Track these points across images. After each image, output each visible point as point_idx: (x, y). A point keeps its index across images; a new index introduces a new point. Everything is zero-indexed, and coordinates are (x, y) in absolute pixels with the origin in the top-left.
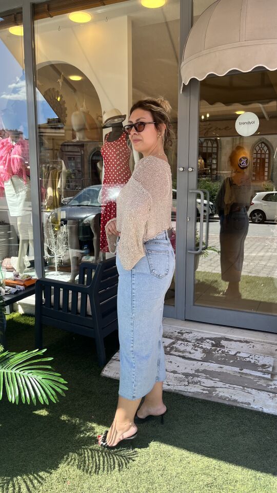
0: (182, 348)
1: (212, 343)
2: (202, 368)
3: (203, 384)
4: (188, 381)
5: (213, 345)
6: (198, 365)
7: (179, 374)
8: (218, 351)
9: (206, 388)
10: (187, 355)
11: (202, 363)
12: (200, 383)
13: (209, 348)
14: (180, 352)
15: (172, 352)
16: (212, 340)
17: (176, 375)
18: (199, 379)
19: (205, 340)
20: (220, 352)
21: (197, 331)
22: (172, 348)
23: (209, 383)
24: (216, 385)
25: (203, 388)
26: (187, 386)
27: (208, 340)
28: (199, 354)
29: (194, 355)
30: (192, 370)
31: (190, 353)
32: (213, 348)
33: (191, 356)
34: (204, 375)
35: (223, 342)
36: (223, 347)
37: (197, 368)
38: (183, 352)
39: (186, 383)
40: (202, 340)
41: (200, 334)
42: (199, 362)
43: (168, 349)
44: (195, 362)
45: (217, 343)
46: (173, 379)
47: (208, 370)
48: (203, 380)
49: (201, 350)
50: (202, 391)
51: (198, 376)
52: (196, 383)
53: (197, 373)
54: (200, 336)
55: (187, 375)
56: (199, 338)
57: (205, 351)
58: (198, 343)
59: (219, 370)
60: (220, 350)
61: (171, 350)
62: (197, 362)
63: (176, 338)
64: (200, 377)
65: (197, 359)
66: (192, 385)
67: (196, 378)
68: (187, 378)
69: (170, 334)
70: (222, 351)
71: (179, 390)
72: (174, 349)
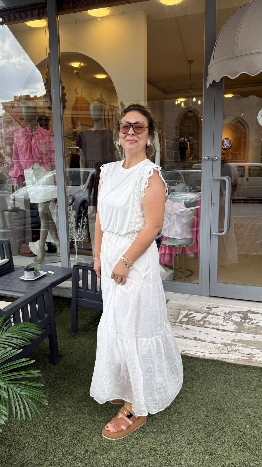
0: (214, 321)
1: (240, 316)
2: (237, 338)
3: (242, 352)
4: (228, 350)
5: (242, 318)
7: (218, 344)
8: (247, 323)
9: (245, 355)
10: (220, 327)
11: (236, 333)
12: (239, 351)
13: (239, 320)
14: (213, 325)
15: (205, 325)
16: (240, 313)
17: (215, 345)
18: (237, 348)
20: (250, 323)
21: (223, 306)
22: (205, 322)
23: (247, 351)
24: (253, 352)
25: (243, 355)
26: (228, 354)
27: (236, 314)
28: (231, 326)
29: (226, 327)
30: (228, 340)
31: (223, 325)
32: (243, 320)
33: (224, 328)
34: (241, 344)
35: (250, 315)
36: (251, 319)
37: (233, 339)
38: (216, 324)
39: (227, 352)
40: (230, 313)
41: (227, 309)
42: (233, 333)
43: (202, 322)
44: (229, 333)
45: (245, 315)
46: (214, 348)
47: (243, 340)
48: (240, 348)
49: (232, 323)
50: (242, 358)
51: (235, 345)
52: (236, 351)
53: (233, 343)
54: (228, 310)
55: (225, 345)
56: (227, 312)
57: (235, 323)
58: (227, 317)
59: (253, 339)
60: (249, 322)
61: (204, 323)
62: (231, 333)
63: (206, 312)
64: (237, 346)
65: (231, 330)
66: (232, 353)
67: (234, 347)
68: (226, 347)
69: (200, 309)
70: (251, 323)
71: (221, 358)
72: (207, 322)
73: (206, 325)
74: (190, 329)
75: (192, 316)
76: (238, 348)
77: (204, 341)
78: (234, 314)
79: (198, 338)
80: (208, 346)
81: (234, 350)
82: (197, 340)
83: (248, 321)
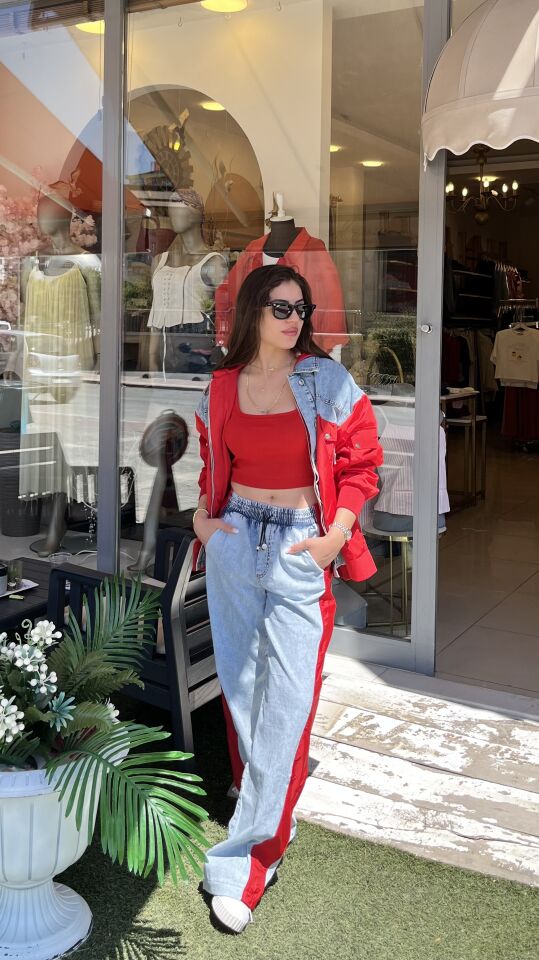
0: (418, 741)
1: (491, 733)
2: (460, 792)
3: (458, 830)
4: (425, 822)
5: (493, 739)
6: (451, 785)
7: (407, 802)
8: (502, 754)
9: (465, 840)
10: (430, 759)
11: (462, 779)
12: (452, 827)
13: (482, 744)
14: (414, 750)
15: (393, 751)
16: (493, 726)
17: (398, 805)
19: (475, 724)
20: (507, 755)
21: (458, 703)
22: (396, 742)
23: (473, 828)
24: (488, 834)
25: (458, 838)
26: (422, 831)
27: (482, 726)
28: (455, 759)
29: (445, 758)
30: (436, 794)
31: (437, 754)
32: (492, 745)
33: (440, 762)
34: (464, 809)
35: (517, 733)
36: (518, 743)
37: (449, 792)
38: (422, 751)
39: (420, 826)
40: (469, 724)
41: (464, 711)
42: (456, 778)
43: (388, 741)
44: (445, 777)
45: (504, 732)
46: (392, 813)
47: (474, 798)
48: (460, 820)
49: (463, 749)
50: (454, 846)
51: (449, 810)
52: (443, 827)
53: (446, 804)
54: (464, 714)
55: (423, 806)
56: (462, 720)
57: (471, 750)
58: (457, 732)
59: (500, 799)
60: (507, 751)
61: (393, 744)
62: (451, 776)
63: (409, 716)
64: (454, 812)
65: (451, 769)
66: (433, 830)
67: (444, 814)
68: (424, 814)
69: (395, 707)
70: (511, 755)
71: (402, 842)
72: (401, 744)
73: (396, 750)
74: (352, 758)
75: (370, 722)
76: (453, 820)
77: (376, 792)
78: (479, 725)
79: (363, 783)
80: (380, 807)
81: (439, 824)
82: (359, 789)
83: (504, 748)
